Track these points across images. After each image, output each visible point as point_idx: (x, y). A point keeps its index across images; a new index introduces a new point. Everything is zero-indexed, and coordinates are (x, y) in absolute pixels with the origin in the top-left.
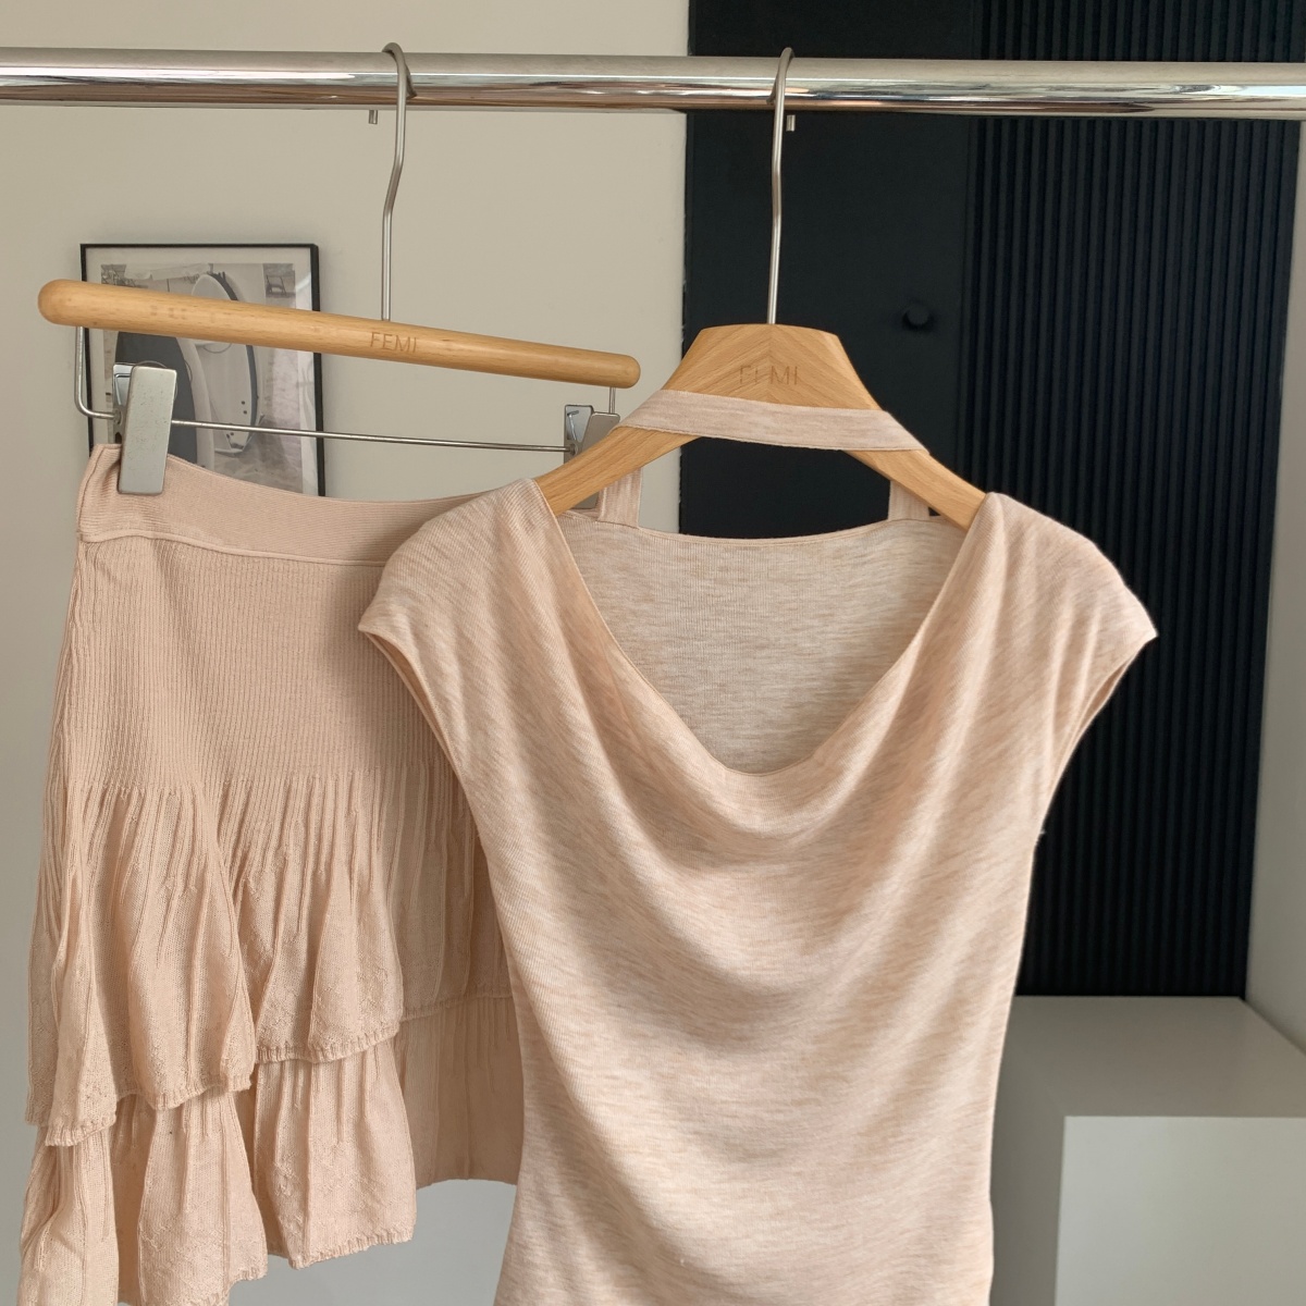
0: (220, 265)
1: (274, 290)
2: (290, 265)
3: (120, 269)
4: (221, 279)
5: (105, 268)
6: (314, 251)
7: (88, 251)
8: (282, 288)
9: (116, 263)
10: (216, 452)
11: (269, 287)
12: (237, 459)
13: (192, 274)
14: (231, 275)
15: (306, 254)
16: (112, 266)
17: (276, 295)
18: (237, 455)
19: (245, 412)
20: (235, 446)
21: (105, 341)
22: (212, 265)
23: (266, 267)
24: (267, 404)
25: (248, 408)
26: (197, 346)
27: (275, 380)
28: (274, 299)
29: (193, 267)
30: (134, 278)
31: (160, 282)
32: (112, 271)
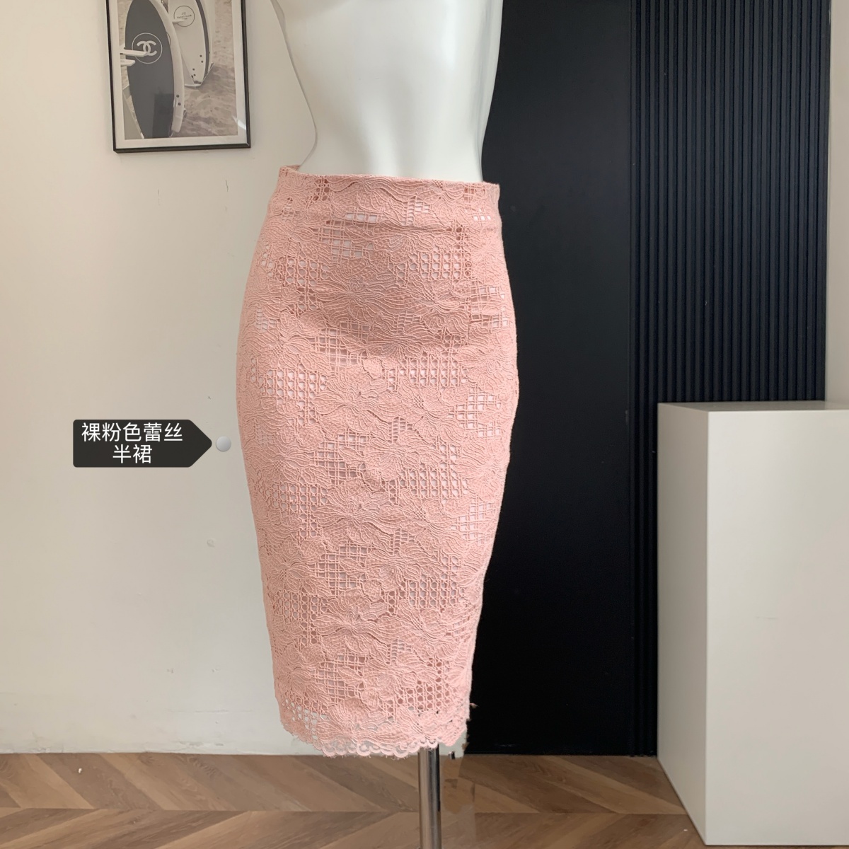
10: (186, 87)
12: (197, 90)
18: (197, 87)
19: (202, 62)
20: (196, 82)
21: (119, 22)
24: (215, 57)
25: (204, 59)
26: (174, 23)
27: (219, 42)
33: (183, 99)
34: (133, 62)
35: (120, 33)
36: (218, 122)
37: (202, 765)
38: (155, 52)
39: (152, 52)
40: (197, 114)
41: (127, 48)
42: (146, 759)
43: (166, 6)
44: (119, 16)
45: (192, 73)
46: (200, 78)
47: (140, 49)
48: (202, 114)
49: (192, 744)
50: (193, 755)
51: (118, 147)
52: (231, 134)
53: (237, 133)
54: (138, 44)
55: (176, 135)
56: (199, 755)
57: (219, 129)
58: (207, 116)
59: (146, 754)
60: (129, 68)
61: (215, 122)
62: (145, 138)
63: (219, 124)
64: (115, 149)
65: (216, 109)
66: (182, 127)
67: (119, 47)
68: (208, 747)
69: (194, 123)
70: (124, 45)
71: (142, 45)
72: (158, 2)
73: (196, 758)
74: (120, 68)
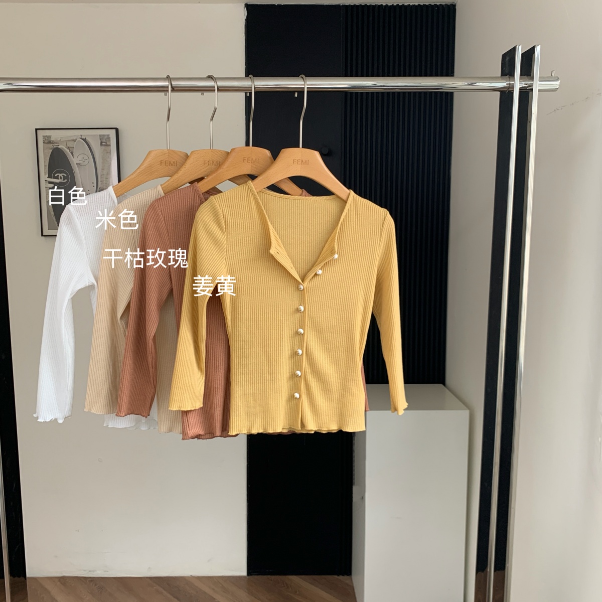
0: (84, 135)
1: (103, 144)
2: (109, 135)
3: (50, 137)
4: (85, 140)
5: (43, 136)
6: (117, 130)
7: (38, 131)
8: (106, 143)
9: (48, 135)
11: (101, 143)
13: (75, 138)
14: (88, 139)
15: (114, 131)
16: (46, 136)
19: (94, 186)
21: (45, 162)
22: (81, 135)
23: (100, 136)
24: (102, 184)
25: (95, 184)
26: (77, 164)
27: (104, 175)
28: (103, 147)
29: (75, 136)
30: (54, 140)
31: (63, 141)
32: (46, 138)
35: (45, 168)
37: (96, 585)
38: (66, 180)
39: (63, 180)
42: (63, 581)
43: (72, 153)
44: (44, 159)
47: (57, 178)
49: (90, 571)
50: (90, 577)
51: (44, 234)
54: (56, 175)
56: (94, 577)
59: (63, 577)
64: (42, 235)
67: (44, 176)
68: (99, 573)
70: (47, 176)
71: (58, 176)
72: (68, 152)
73: (92, 580)
74: (45, 189)
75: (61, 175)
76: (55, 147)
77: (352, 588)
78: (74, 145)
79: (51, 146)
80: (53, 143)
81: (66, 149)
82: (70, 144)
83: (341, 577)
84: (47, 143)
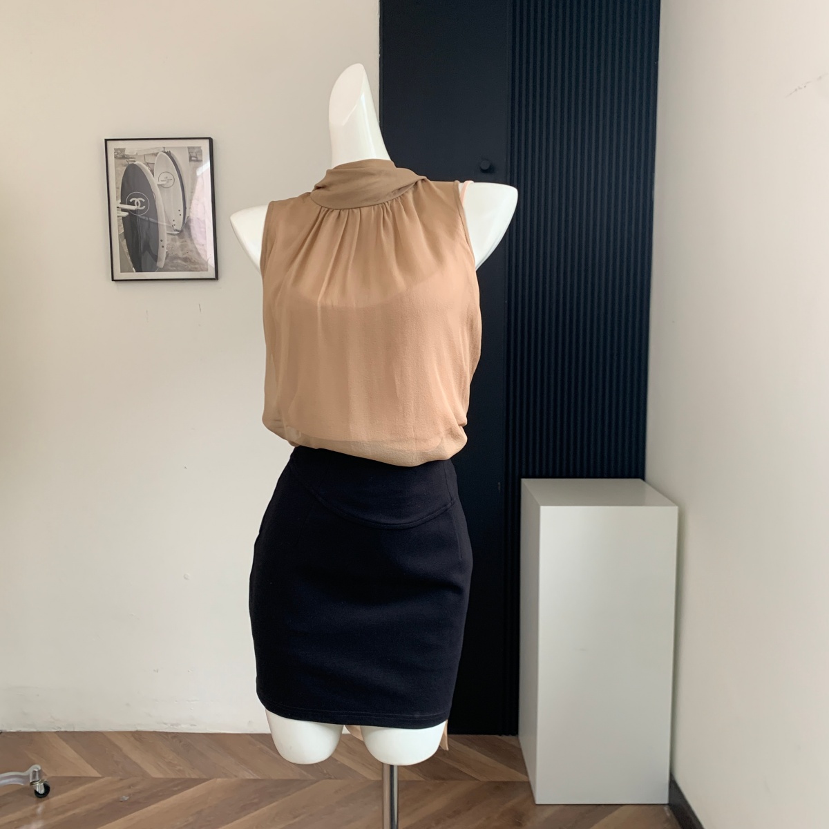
0: (168, 148)
1: (193, 158)
2: (200, 147)
3: (123, 150)
4: (169, 154)
5: (116, 150)
6: (211, 140)
7: (108, 142)
8: (196, 158)
9: (121, 147)
10: (168, 234)
11: (190, 157)
12: (177, 237)
13: (155, 151)
14: (173, 153)
15: (207, 141)
16: (119, 149)
17: (194, 161)
18: (177, 235)
19: (180, 215)
21: (116, 183)
22: (164, 148)
23: (189, 148)
24: (191, 212)
25: (182, 212)
26: (158, 185)
28: (193, 163)
29: (156, 148)
30: (129, 154)
31: (141, 156)
32: (119, 151)
33: (167, 242)
34: (126, 214)
35: (117, 192)
36: (192, 261)
37: (181, 742)
38: (144, 207)
39: (141, 206)
40: (176, 255)
41: (121, 203)
42: (140, 737)
43: (152, 171)
44: (116, 179)
45: (174, 223)
46: (179, 226)
47: (132, 204)
48: (180, 254)
49: (172, 725)
50: (173, 733)
51: (115, 278)
52: (202, 270)
53: (207, 270)
54: (131, 201)
55: (161, 270)
56: (178, 733)
57: (193, 266)
58: (184, 256)
59: (137, 732)
60: (123, 218)
61: (190, 261)
62: (137, 271)
63: (194, 263)
64: (113, 280)
65: (191, 251)
66: (165, 265)
67: (116, 202)
68: (184, 728)
69: (175, 261)
70: (120, 201)
71: (134, 201)
72: (147, 169)
73: (176, 736)
74: (117, 218)
75: (137, 200)
76: (130, 163)
77: (520, 750)
78: (155, 160)
79: (125, 161)
80: (127, 158)
81: (144, 166)
82: (150, 160)
83: (504, 738)
84: (120, 158)
